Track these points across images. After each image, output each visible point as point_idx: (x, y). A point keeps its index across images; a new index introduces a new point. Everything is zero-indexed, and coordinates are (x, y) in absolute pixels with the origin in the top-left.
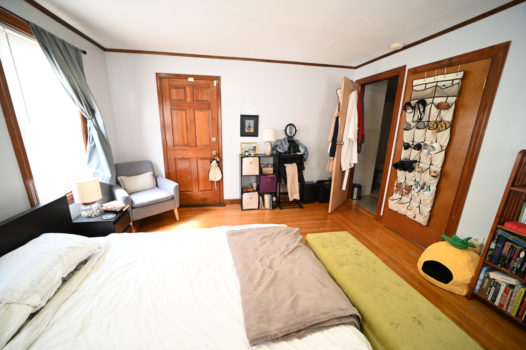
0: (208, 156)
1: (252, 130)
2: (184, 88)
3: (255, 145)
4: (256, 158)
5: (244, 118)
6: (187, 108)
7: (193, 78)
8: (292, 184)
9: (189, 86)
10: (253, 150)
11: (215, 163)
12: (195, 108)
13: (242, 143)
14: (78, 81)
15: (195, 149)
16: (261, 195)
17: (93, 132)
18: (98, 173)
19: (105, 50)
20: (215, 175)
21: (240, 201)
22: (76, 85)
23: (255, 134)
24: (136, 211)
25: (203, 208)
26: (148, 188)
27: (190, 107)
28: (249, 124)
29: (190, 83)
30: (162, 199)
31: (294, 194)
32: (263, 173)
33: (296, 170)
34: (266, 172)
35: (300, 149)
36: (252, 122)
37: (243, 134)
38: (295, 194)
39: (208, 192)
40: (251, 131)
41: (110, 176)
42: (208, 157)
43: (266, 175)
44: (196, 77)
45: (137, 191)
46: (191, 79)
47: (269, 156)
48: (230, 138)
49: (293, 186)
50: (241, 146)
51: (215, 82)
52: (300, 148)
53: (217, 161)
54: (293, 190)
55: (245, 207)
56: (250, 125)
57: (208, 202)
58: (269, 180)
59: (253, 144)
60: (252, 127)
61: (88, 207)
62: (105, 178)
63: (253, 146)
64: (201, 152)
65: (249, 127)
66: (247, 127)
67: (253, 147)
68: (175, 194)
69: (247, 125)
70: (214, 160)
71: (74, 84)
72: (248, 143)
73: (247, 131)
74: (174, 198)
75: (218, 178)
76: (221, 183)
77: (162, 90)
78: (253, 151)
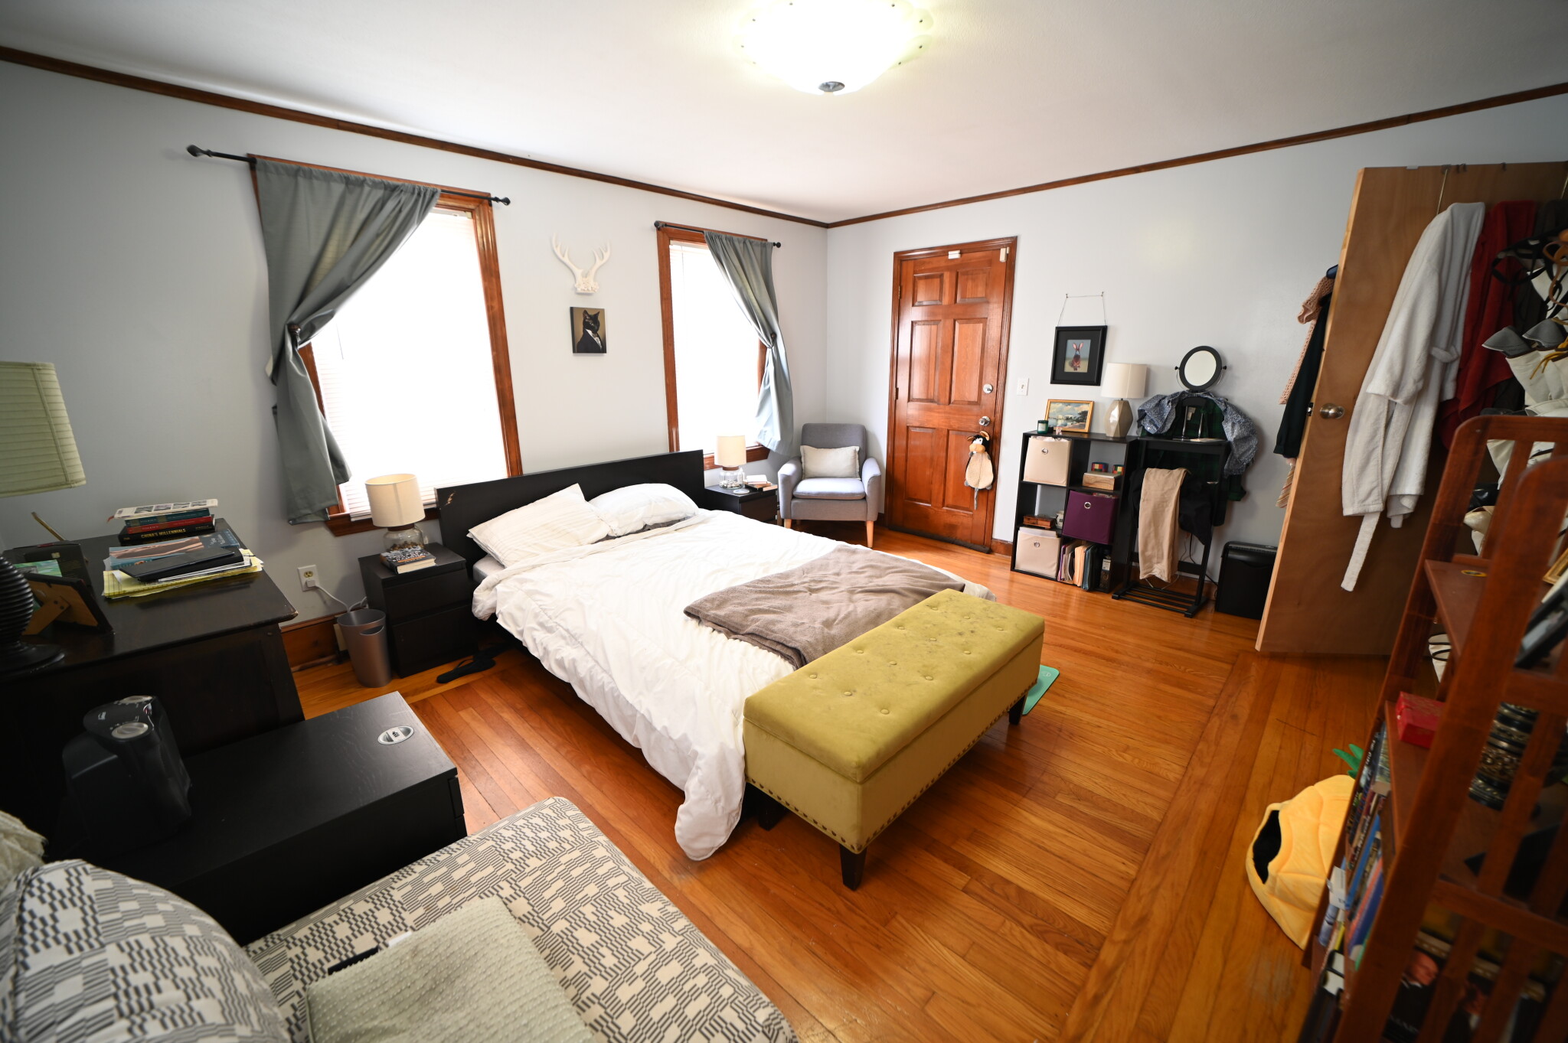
0: (970, 426)
1: (1083, 367)
2: (941, 276)
3: (1087, 408)
4: (1063, 440)
5: (1064, 335)
6: (940, 318)
7: (958, 252)
8: (1152, 529)
9: (948, 269)
10: (1078, 421)
11: (977, 445)
12: (956, 317)
13: (1051, 402)
14: (757, 292)
15: (947, 408)
16: (1067, 541)
17: (770, 369)
18: (765, 432)
19: (827, 226)
20: (978, 474)
21: (1012, 548)
22: (753, 298)
23: (1093, 377)
24: (797, 503)
25: (939, 544)
26: (841, 474)
27: (946, 317)
28: (1078, 349)
29: (952, 263)
30: (841, 494)
31: (1155, 560)
32: (1084, 484)
33: (1172, 489)
34: (1091, 484)
35: (1225, 429)
36: (1084, 346)
37: (1059, 376)
38: (1158, 563)
39: (962, 511)
40: (1079, 370)
41: (779, 439)
42: (970, 429)
43: (1090, 492)
44: (963, 248)
45: (817, 475)
46: (954, 255)
47: (1111, 439)
48: (1025, 388)
49: (1152, 535)
50: (1049, 408)
51: (1003, 254)
52: (1224, 426)
53: (984, 439)
54: (1153, 548)
55: (1021, 564)
56: (1078, 353)
57: (959, 534)
58: (1087, 505)
59: (1081, 406)
60: (1084, 359)
61: (728, 473)
62: (772, 442)
63: (1080, 411)
64: (957, 416)
65: (1077, 358)
66: (1069, 359)
67: (1080, 414)
68: (869, 491)
69: (1070, 354)
70: (978, 437)
71: (749, 297)
72: (1068, 403)
73: (1068, 368)
74: (868, 499)
75: (985, 482)
76: (991, 495)
77: (902, 284)
78: (1078, 424)
